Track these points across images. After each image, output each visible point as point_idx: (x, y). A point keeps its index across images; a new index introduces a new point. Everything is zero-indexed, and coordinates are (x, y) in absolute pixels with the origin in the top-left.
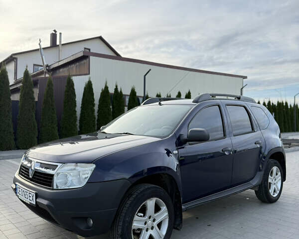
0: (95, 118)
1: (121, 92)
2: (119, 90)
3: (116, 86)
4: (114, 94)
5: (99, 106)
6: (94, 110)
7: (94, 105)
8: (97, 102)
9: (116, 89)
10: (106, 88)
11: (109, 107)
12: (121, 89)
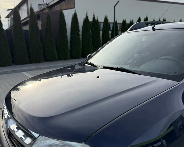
0: (80, 40)
1: (97, 20)
2: (96, 18)
3: (94, 16)
4: (93, 22)
5: (83, 31)
6: (79, 35)
7: (79, 31)
8: (81, 28)
9: (94, 18)
10: (87, 17)
11: (90, 32)
12: (97, 18)
